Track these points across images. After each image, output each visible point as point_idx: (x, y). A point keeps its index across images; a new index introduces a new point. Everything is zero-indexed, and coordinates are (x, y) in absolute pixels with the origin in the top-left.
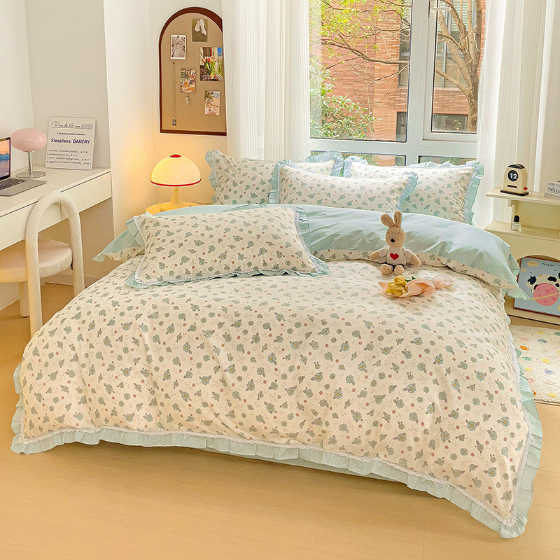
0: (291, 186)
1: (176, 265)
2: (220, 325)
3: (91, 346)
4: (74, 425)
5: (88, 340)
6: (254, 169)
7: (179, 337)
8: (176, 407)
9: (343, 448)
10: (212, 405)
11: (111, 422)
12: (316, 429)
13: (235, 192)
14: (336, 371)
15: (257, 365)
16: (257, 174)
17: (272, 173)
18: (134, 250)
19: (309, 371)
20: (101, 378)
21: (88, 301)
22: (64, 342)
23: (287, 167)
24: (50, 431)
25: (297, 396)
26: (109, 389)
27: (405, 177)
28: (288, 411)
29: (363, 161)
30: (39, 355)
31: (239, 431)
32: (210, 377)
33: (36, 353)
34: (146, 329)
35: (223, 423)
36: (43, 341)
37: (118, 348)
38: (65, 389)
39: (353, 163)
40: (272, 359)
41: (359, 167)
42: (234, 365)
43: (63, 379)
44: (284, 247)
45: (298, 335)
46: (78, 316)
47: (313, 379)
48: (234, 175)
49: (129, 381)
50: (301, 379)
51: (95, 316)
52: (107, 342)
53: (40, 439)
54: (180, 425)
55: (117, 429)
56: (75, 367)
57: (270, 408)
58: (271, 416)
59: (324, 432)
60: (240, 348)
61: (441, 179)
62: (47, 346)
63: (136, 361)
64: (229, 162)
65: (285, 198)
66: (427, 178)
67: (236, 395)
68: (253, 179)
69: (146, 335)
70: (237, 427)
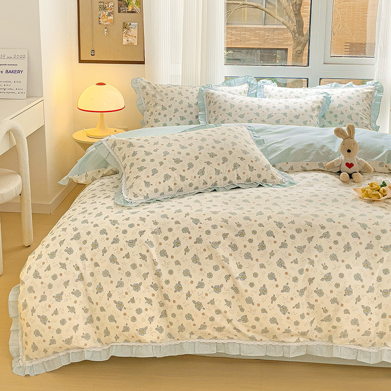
0: (220, 107)
1: (160, 183)
2: (225, 236)
3: (96, 265)
4: (82, 345)
5: (92, 259)
6: (180, 93)
7: (187, 250)
8: (189, 317)
9: (353, 341)
10: (226, 312)
11: (122, 338)
12: (325, 326)
13: (165, 116)
14: (343, 270)
15: (268, 271)
16: (184, 99)
17: (198, 97)
18: (99, 171)
19: (318, 273)
20: (110, 295)
21: (84, 222)
22: (67, 262)
23: (212, 91)
24: (55, 353)
25: (308, 297)
26: (120, 305)
27: (321, 97)
28: (299, 311)
29: (273, 84)
30: (40, 278)
31: (250, 334)
32: (222, 286)
33: (36, 275)
34: (151, 244)
35: (235, 328)
36: (43, 263)
37: (126, 264)
38: (72, 309)
39: (265, 86)
40: (281, 263)
41: (273, 89)
42: (244, 273)
43: (69, 299)
44: (254, 161)
45: (300, 240)
46: (77, 237)
47: (322, 280)
48: (162, 100)
49: (140, 296)
50: (311, 280)
51: (96, 236)
52: (113, 259)
53: (43, 360)
54: (192, 333)
55: (128, 344)
56: (80, 286)
57: (284, 309)
58: (284, 317)
59: (334, 327)
60: (248, 256)
61: (350, 98)
62: (49, 268)
63: (146, 275)
64: (155, 88)
65: (216, 119)
66: (338, 97)
67: (249, 301)
68: (181, 102)
69: (153, 250)
70: (248, 331)
